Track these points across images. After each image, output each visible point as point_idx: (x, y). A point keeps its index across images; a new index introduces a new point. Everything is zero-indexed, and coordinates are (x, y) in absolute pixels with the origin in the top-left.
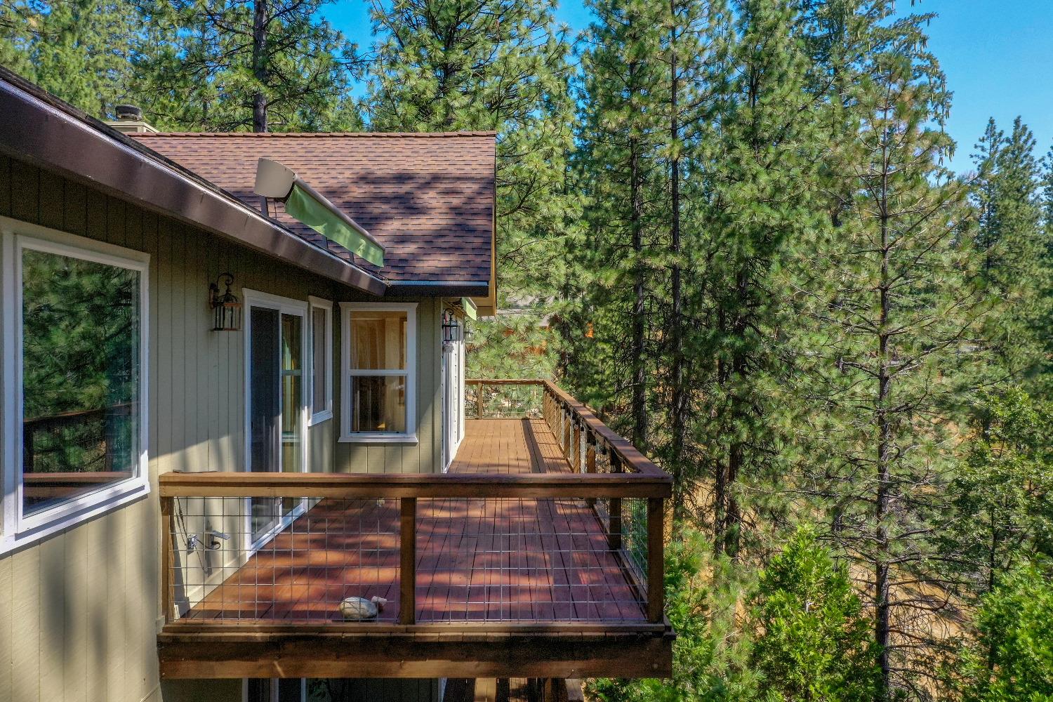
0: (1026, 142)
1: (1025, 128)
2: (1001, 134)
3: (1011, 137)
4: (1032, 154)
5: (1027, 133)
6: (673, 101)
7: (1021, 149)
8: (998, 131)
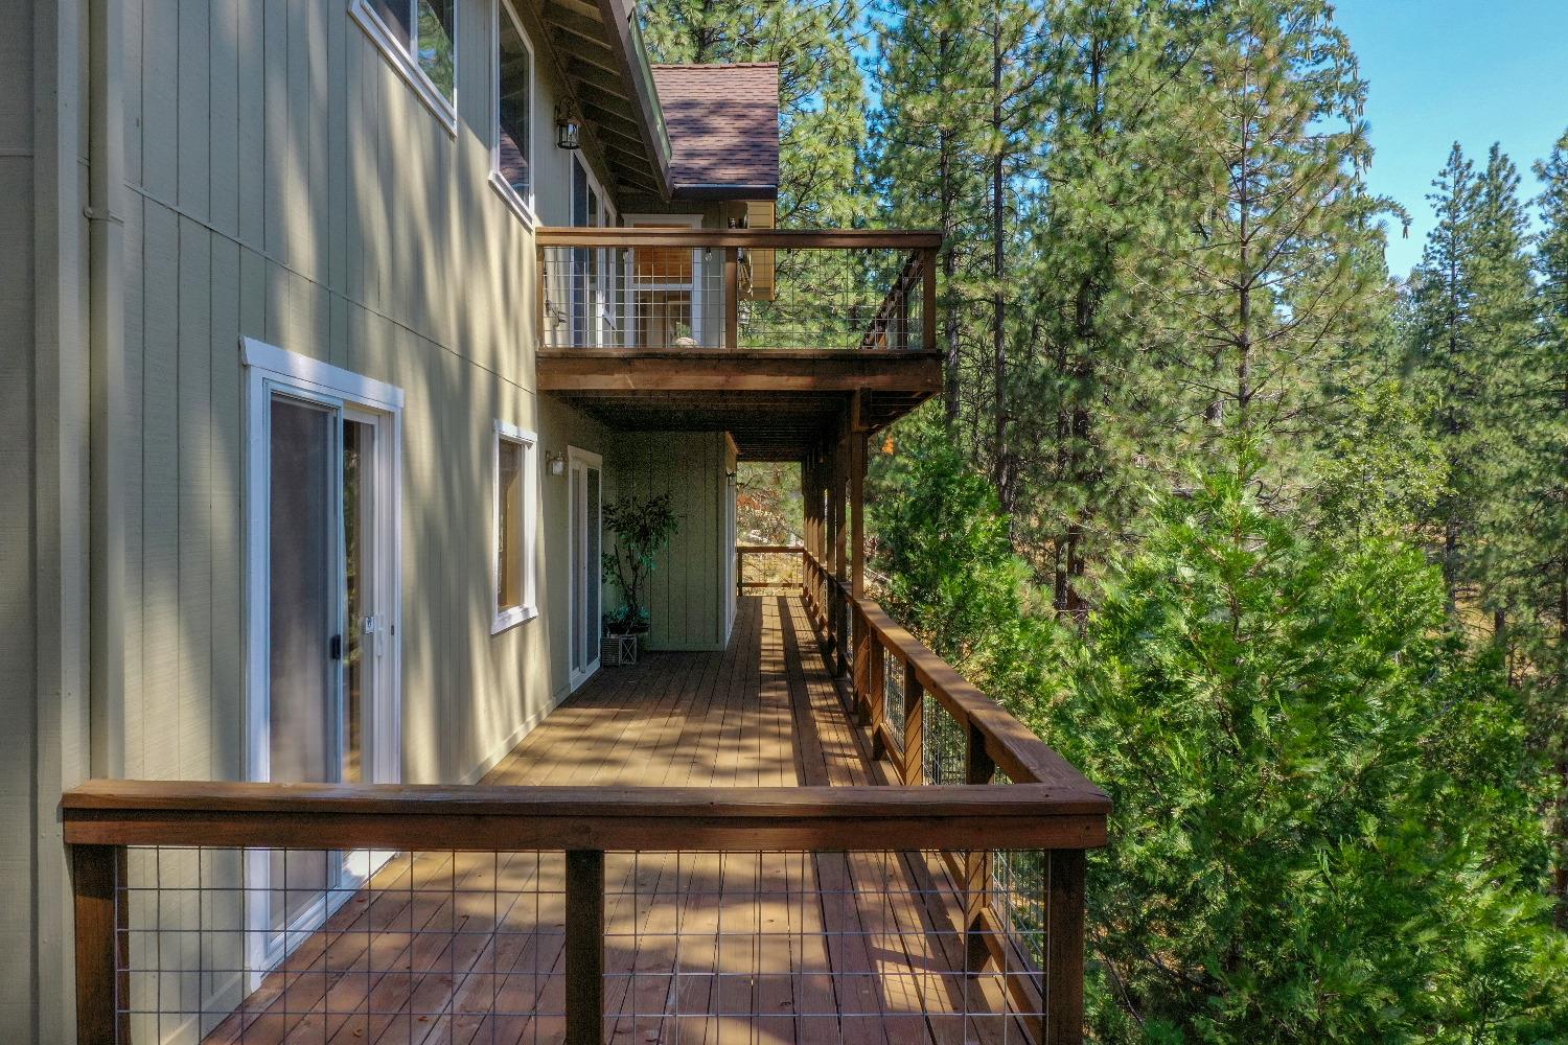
0: (1506, 178)
1: (1505, 160)
2: (1469, 165)
3: (1485, 172)
4: (1515, 195)
5: (1509, 165)
6: (996, 85)
7: (1498, 188)
8: (1464, 161)
